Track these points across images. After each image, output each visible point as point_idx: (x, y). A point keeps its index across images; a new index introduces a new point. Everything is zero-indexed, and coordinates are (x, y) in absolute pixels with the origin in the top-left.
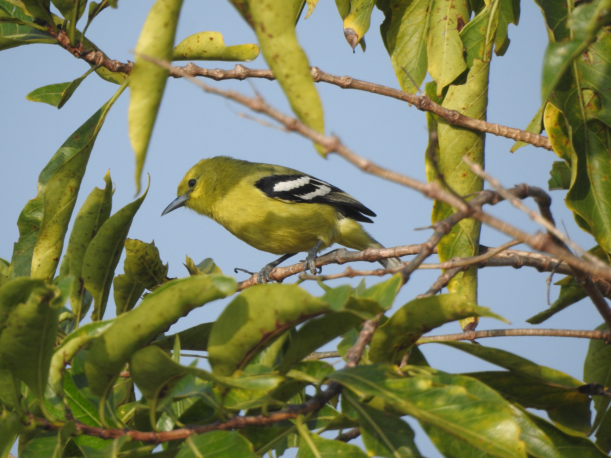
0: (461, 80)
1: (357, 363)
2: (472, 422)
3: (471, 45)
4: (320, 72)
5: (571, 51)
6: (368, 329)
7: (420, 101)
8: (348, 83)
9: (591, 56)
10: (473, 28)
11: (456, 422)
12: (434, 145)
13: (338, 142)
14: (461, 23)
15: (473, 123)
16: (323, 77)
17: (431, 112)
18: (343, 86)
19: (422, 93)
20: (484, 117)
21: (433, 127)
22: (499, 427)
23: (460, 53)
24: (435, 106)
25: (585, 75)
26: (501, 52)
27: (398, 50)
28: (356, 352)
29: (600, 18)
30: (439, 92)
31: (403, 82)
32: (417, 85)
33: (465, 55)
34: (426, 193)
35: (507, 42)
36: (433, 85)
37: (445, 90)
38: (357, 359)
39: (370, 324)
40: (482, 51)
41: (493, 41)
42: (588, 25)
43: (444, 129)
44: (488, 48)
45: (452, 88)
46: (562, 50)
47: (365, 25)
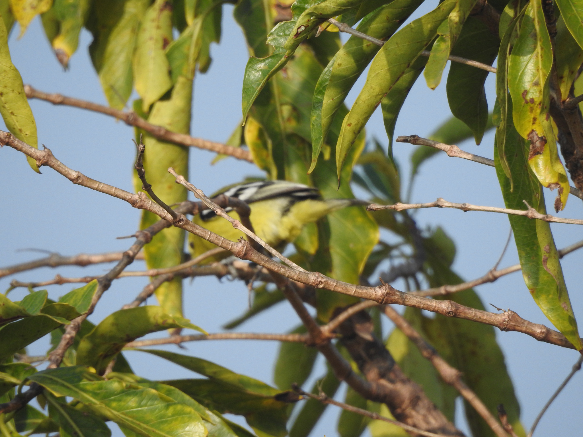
0: (166, 96)
1: (58, 366)
2: (162, 423)
3: (176, 64)
4: (32, 90)
5: (270, 66)
6: (69, 333)
7: (128, 117)
8: (59, 100)
9: (290, 73)
10: (177, 47)
12: (141, 157)
13: (50, 154)
14: (166, 43)
15: (177, 138)
16: (36, 94)
17: (138, 127)
18: (55, 103)
19: (129, 109)
20: (188, 130)
21: (140, 141)
23: (166, 71)
24: (141, 121)
25: (284, 91)
26: (204, 70)
27: (105, 69)
28: (58, 355)
30: (146, 108)
31: (111, 99)
32: (124, 100)
33: (170, 73)
34: (133, 203)
35: (209, 61)
36: (139, 103)
37: (151, 107)
38: (59, 361)
39: (72, 328)
40: (186, 69)
41: (197, 60)
42: (286, 41)
43: (151, 144)
44: (192, 67)
45: (158, 104)
46: (261, 66)
47: (75, 45)
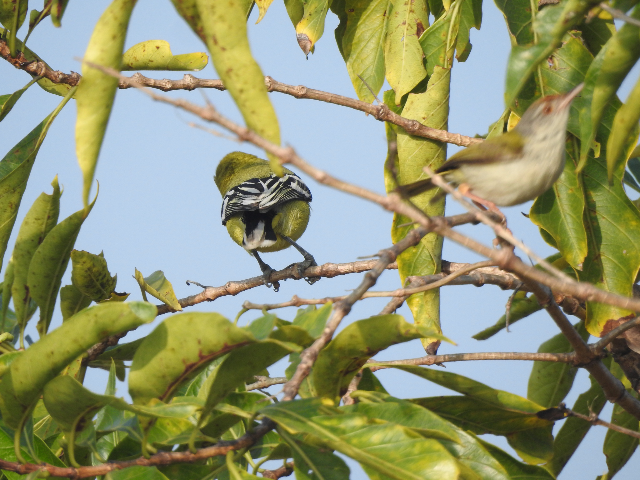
0: (421, 88)
1: (293, 398)
2: (409, 461)
3: (431, 52)
4: (273, 82)
5: (536, 55)
6: (306, 363)
7: (378, 111)
8: (302, 92)
9: (556, 61)
10: (433, 33)
11: (392, 461)
12: (393, 156)
13: (293, 153)
14: (420, 28)
15: (433, 134)
16: (276, 87)
17: (389, 121)
18: (297, 96)
19: (380, 101)
20: (445, 126)
21: (392, 137)
22: (437, 468)
23: (420, 60)
24: (393, 116)
25: (550, 83)
26: (463, 58)
27: (354, 56)
28: (293, 387)
29: (567, 21)
30: (398, 100)
31: (360, 90)
32: (374, 93)
33: (425, 61)
34: (385, 206)
35: (469, 48)
36: (391, 94)
37: (404, 99)
38: (294, 394)
39: (308, 357)
40: (443, 57)
41: (454, 47)
42: (554, 28)
43: (403, 140)
44: (449, 55)
45: (411, 96)
46: (526, 54)
47: (320, 31)
